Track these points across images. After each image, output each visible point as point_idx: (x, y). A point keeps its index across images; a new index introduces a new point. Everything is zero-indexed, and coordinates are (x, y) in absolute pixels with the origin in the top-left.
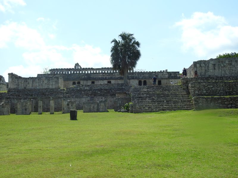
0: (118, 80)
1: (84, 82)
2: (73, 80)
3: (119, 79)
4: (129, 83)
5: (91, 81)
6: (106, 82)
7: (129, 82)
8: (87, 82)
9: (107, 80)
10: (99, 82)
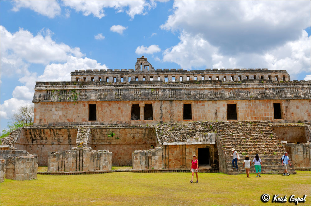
0: (257, 102)
1: (164, 105)
2: (133, 100)
3: (259, 99)
4: (286, 111)
5: (182, 104)
6: (224, 105)
7: (287, 107)
8: (171, 107)
9: (226, 99)
10: (203, 105)
